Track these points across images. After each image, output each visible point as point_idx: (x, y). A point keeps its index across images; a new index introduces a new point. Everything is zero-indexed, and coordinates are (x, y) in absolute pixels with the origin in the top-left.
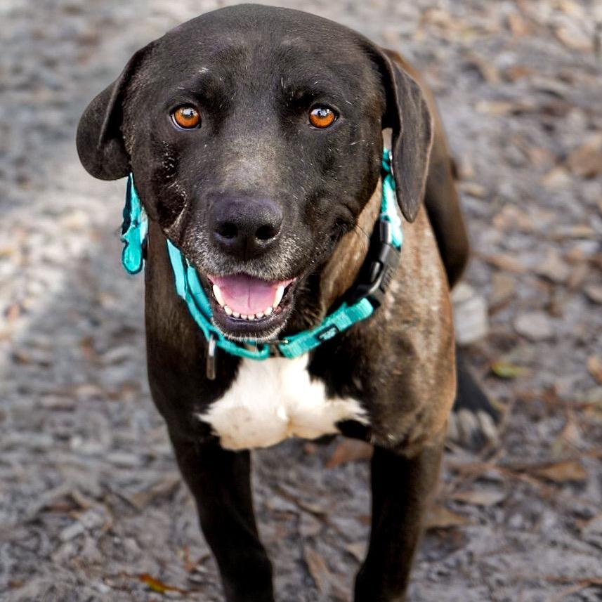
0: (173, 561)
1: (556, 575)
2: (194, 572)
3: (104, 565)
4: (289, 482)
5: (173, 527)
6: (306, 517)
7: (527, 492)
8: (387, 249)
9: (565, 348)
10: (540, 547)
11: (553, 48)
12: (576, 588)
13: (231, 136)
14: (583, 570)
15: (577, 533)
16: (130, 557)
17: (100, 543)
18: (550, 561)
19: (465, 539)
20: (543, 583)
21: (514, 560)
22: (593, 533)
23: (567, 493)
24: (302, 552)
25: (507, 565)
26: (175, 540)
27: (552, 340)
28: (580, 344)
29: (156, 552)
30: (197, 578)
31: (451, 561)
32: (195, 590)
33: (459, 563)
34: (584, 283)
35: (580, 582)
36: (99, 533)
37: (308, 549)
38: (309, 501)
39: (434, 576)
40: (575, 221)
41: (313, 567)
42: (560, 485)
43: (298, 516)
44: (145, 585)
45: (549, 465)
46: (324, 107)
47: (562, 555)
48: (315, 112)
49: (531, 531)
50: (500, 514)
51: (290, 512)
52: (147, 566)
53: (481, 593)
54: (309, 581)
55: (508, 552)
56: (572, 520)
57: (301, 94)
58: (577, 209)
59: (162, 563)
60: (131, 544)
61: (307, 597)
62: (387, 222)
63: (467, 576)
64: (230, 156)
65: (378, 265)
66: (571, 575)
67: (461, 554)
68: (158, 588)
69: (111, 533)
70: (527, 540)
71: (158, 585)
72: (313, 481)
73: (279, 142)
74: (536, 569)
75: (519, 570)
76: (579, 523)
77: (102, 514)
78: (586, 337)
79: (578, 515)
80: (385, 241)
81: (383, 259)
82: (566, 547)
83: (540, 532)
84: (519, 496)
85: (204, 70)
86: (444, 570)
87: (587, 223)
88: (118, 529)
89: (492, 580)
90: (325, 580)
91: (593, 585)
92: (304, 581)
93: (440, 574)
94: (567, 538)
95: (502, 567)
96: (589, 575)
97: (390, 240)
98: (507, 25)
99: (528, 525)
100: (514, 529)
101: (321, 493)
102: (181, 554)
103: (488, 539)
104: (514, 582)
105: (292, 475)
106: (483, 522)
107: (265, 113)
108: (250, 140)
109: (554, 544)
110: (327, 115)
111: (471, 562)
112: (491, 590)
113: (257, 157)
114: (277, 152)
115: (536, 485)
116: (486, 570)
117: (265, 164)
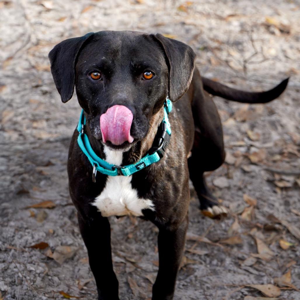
0: (74, 285)
1: (231, 284)
2: (82, 289)
3: (45, 288)
4: (122, 251)
5: (74, 271)
6: (128, 264)
7: (219, 250)
8: (165, 133)
9: (234, 191)
10: (224, 272)
11: (228, 70)
12: (239, 289)
13: (114, 84)
14: (242, 281)
15: (239, 266)
16: (55, 284)
17: (43, 279)
18: (229, 278)
19: (194, 270)
20: (226, 287)
21: (214, 278)
22: (246, 266)
23: (235, 250)
24: (127, 279)
25: (211, 280)
26: (75, 277)
27: (229, 188)
28: (240, 189)
29: (66, 282)
30: (83, 292)
31: (188, 280)
32: (82, 297)
33: (191, 280)
34: (241, 164)
35: (240, 286)
36: (42, 275)
37: (129, 278)
38: (130, 257)
39: (181, 286)
40: (238, 140)
41: (131, 285)
42: (232, 247)
43: (125, 264)
44: (62, 296)
45: (227, 238)
46: (149, 72)
47: (233, 275)
48: (145, 73)
49: (220, 266)
50: (208, 260)
51: (122, 263)
52: (63, 288)
53: (201, 292)
54: (130, 291)
55: (211, 275)
56: (237, 261)
57: (140, 67)
58: (238, 135)
59: (69, 286)
60: (56, 279)
61: (129, 298)
62: (165, 123)
63: (195, 286)
64: (114, 92)
65: (161, 139)
66: (237, 283)
67: (192, 277)
68: (67, 297)
69: (48, 275)
70: (219, 270)
71: (67, 295)
72: (131, 250)
73: (132, 86)
74: (223, 282)
75: (216, 282)
76: (240, 262)
77: (43, 267)
78: (242, 186)
79: (239, 259)
80: (164, 130)
81: (163, 137)
82: (235, 272)
83: (224, 267)
84: (215, 252)
85: (104, 58)
86: (186, 284)
87: (243, 140)
88: (51, 273)
89: (205, 287)
90: (136, 290)
91: (246, 287)
92: (128, 291)
93: (183, 285)
94: (235, 268)
95: (209, 281)
96: (244, 283)
97: (166, 130)
98: (209, 61)
99: (219, 264)
100: (214, 265)
101: (135, 254)
102: (77, 282)
103: (203, 270)
104: (214, 287)
105: (123, 247)
106: (201, 263)
107: (127, 75)
108: (121, 85)
109: (230, 271)
110: (150, 74)
111: (196, 280)
112: (204, 291)
113: (124, 92)
114: (132, 90)
115: (222, 247)
116: (202, 283)
117: (128, 95)
